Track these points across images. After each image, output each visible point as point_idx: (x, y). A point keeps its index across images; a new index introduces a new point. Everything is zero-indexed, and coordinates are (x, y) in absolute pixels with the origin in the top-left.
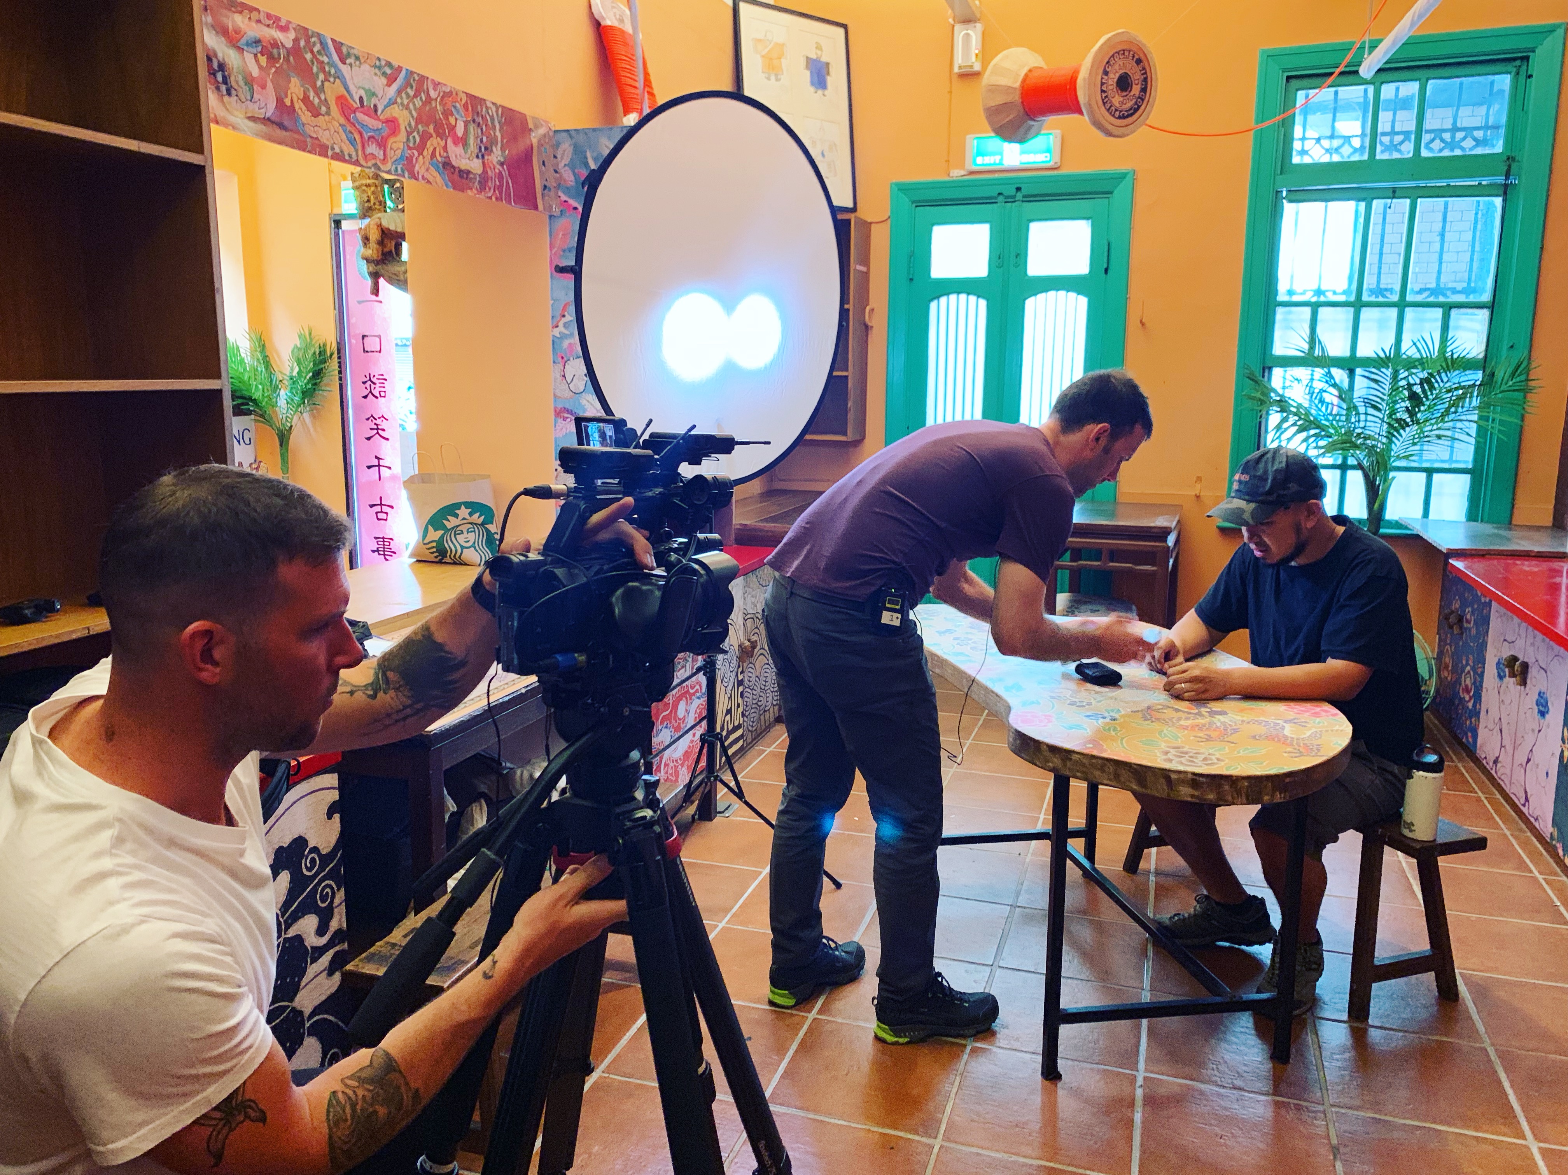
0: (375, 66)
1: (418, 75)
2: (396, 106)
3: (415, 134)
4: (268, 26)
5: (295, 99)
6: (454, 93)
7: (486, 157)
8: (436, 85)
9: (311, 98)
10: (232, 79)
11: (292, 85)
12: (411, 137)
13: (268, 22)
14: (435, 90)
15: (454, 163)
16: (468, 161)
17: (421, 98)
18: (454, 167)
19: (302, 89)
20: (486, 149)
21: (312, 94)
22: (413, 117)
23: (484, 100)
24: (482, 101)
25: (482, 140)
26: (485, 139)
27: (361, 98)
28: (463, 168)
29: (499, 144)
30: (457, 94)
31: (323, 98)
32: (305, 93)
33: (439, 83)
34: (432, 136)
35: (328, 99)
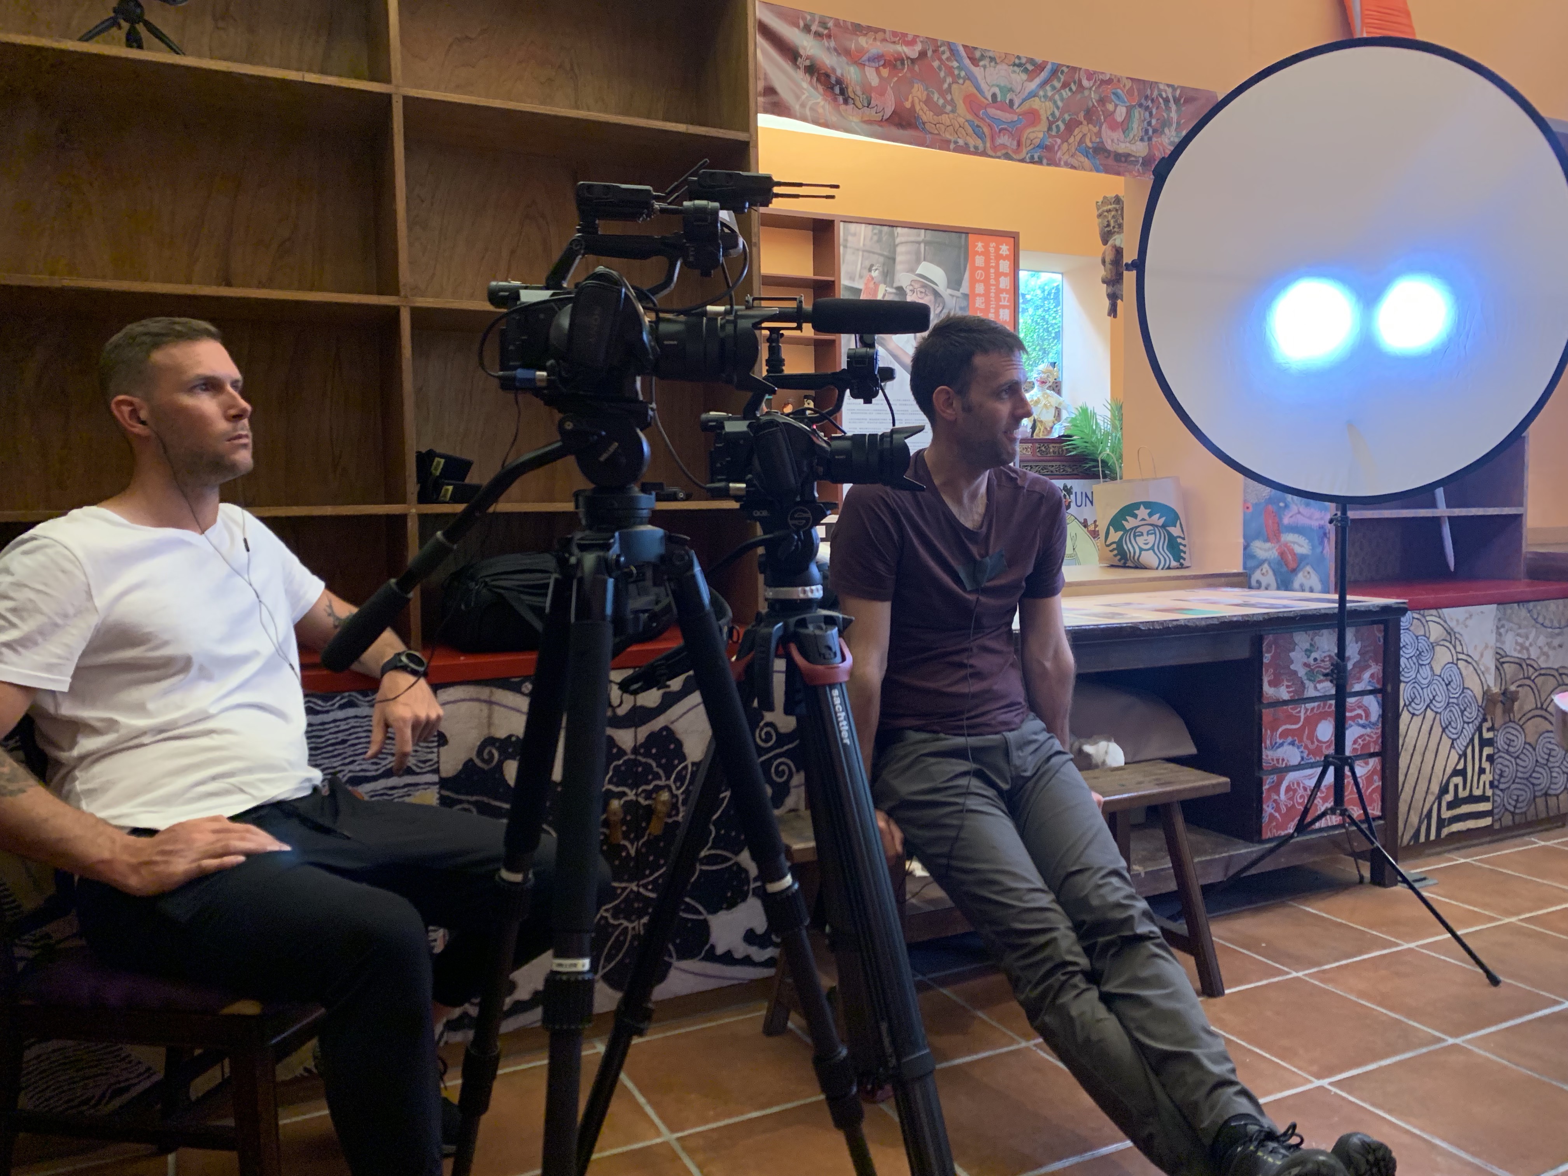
0: (1014, 65)
1: (1068, 67)
2: (1037, 99)
3: (1060, 123)
4: (894, 42)
5: (916, 101)
6: (1115, 81)
7: (1154, 139)
8: (1090, 75)
9: (935, 99)
10: (850, 90)
11: (914, 90)
12: (1054, 127)
13: (893, 39)
14: (1089, 79)
15: (1109, 148)
16: (1128, 144)
17: (1071, 90)
18: (1108, 152)
19: (926, 93)
20: (1155, 131)
21: (936, 96)
22: (1058, 108)
23: (1156, 83)
24: (1153, 85)
25: (1149, 124)
26: (1154, 122)
27: (994, 96)
28: (1120, 151)
29: (1174, 125)
30: (1119, 81)
31: (949, 97)
32: (928, 95)
33: (1095, 73)
34: (1081, 123)
35: (955, 98)
